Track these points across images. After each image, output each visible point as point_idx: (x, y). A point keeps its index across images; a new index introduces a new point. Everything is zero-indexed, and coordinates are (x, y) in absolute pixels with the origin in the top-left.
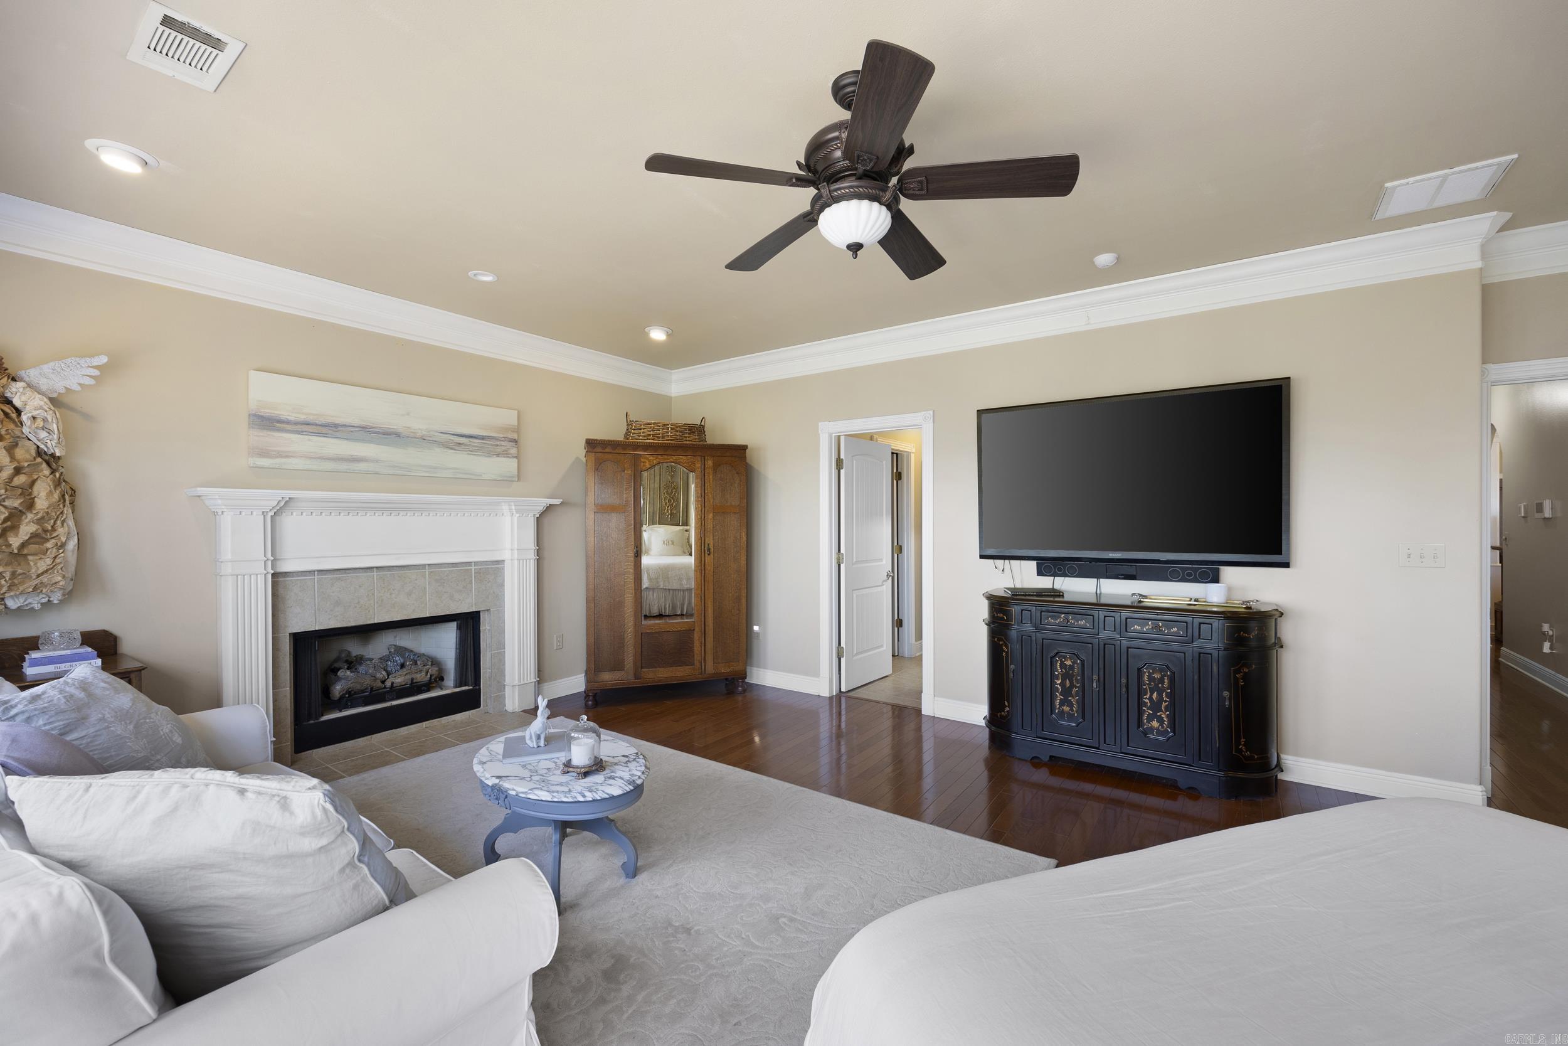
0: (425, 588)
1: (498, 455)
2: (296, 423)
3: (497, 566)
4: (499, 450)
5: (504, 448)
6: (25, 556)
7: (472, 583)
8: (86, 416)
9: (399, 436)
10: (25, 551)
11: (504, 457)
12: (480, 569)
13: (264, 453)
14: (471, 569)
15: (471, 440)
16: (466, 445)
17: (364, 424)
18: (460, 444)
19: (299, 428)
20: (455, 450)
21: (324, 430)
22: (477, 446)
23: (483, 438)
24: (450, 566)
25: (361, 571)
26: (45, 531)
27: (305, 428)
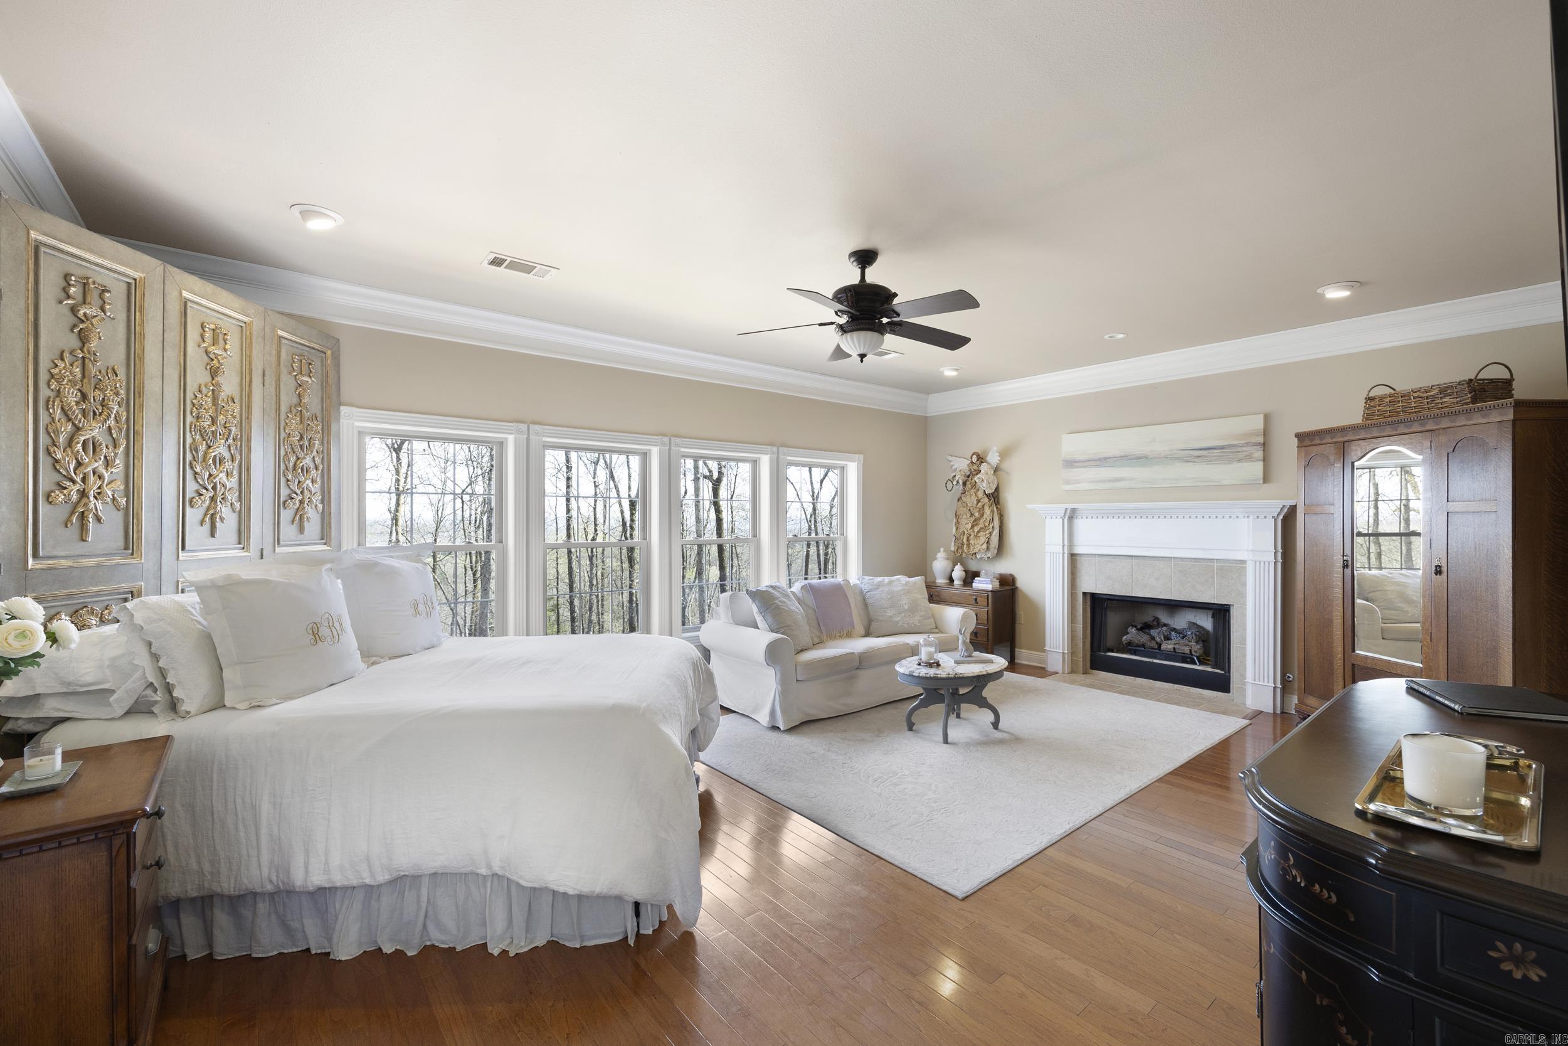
0: (1171, 577)
1: (1239, 461)
2: (1084, 462)
3: (1240, 565)
4: (1240, 456)
5: (1247, 453)
6: (979, 537)
7: (1214, 577)
8: (1007, 473)
9: (1147, 459)
10: (979, 535)
11: (1246, 462)
12: (1223, 566)
13: (1068, 482)
14: (1213, 566)
15: (1210, 451)
16: (1204, 456)
17: (1122, 454)
18: (1199, 456)
19: (1085, 464)
20: (1194, 462)
21: (1098, 463)
22: (1215, 456)
23: (1222, 448)
24: (1193, 560)
25: (1124, 557)
26: (985, 526)
27: (1088, 463)
